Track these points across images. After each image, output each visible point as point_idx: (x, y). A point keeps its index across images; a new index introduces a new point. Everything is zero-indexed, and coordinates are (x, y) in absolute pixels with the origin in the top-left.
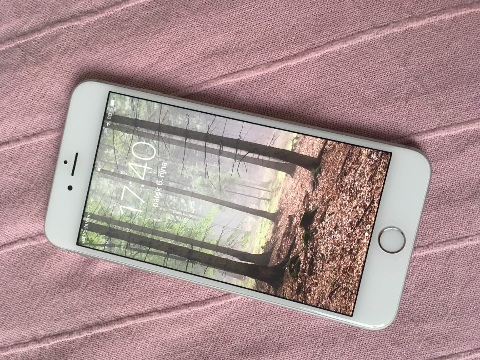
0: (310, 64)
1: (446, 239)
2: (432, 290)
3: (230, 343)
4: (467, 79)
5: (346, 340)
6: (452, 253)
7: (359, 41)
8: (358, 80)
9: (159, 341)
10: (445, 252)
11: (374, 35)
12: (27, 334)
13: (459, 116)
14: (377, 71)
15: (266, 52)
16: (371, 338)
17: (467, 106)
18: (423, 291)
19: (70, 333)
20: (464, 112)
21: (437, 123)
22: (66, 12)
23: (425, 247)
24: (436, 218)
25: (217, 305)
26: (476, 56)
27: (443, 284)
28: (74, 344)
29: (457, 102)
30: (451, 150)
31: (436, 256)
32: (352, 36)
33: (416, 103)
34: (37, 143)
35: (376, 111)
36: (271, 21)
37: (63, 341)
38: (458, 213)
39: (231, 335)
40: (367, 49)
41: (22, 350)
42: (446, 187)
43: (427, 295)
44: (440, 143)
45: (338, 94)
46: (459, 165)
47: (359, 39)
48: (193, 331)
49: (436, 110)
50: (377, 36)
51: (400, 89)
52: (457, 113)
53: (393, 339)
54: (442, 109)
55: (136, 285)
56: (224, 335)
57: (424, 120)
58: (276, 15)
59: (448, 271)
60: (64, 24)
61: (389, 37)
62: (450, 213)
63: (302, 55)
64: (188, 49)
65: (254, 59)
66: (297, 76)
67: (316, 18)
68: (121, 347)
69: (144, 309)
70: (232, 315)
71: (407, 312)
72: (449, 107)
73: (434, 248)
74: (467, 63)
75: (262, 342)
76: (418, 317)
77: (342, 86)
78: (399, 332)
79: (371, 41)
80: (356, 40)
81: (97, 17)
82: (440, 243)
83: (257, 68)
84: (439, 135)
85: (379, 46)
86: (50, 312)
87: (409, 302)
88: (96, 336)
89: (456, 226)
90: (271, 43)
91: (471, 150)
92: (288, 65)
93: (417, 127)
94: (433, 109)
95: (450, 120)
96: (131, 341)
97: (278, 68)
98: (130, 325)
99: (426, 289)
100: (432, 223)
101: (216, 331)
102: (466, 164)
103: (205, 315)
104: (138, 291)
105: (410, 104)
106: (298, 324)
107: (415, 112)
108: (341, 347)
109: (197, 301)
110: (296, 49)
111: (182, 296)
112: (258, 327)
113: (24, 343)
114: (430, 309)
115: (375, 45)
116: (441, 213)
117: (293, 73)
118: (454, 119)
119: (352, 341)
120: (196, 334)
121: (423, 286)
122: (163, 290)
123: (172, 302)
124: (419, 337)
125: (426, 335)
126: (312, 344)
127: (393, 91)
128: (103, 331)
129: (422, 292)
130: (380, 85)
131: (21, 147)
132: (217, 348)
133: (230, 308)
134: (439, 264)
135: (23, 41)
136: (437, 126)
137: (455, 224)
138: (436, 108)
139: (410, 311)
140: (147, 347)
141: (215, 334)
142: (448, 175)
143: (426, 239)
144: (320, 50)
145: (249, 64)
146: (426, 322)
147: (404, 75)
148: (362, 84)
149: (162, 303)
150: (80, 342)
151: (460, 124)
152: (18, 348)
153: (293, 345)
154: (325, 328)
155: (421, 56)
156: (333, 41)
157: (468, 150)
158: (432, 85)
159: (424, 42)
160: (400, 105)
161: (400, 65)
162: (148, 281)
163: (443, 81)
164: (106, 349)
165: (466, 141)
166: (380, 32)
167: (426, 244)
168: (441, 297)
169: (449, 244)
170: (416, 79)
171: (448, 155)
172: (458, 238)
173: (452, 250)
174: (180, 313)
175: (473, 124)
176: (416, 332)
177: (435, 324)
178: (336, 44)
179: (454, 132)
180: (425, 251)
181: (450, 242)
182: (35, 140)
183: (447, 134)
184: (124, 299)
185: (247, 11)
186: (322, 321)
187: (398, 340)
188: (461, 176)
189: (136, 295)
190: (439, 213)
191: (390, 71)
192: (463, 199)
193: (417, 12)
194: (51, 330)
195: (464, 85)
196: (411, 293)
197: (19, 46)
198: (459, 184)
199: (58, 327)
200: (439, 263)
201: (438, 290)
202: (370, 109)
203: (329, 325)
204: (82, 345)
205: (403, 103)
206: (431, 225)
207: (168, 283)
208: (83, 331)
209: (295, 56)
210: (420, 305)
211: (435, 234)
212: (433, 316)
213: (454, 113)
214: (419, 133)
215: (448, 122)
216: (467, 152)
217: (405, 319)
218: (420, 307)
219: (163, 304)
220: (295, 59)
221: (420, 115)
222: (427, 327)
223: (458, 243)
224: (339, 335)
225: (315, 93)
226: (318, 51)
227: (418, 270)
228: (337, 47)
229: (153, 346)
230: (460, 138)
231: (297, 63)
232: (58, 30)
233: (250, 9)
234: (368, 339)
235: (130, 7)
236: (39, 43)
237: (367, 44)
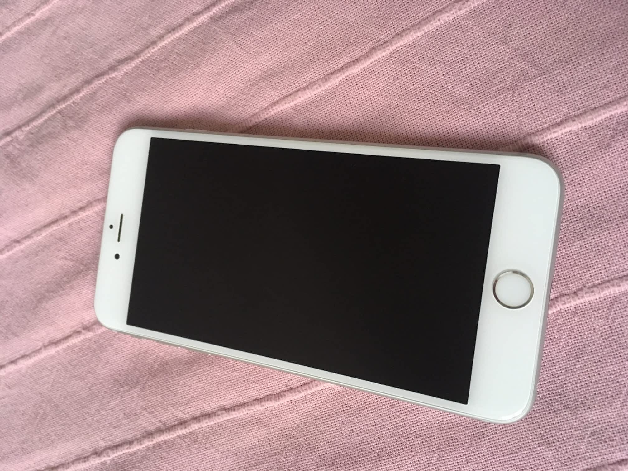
0: (377, 67)
1: (602, 280)
2: (592, 359)
3: (316, 450)
4: (599, 44)
5: (472, 439)
6: (616, 299)
7: (436, 24)
8: (444, 75)
9: (231, 450)
10: (605, 299)
11: (456, 12)
12: (87, 446)
13: (594, 98)
14: (467, 58)
15: (321, 63)
16: (507, 436)
17: (605, 82)
18: (578, 361)
19: (130, 443)
20: (602, 91)
21: (562, 113)
22: (104, 64)
23: (572, 295)
24: (583, 250)
25: (295, 398)
26: (609, 9)
27: (608, 349)
28: (136, 456)
29: (589, 78)
30: (590, 149)
31: (592, 308)
32: (427, 20)
33: (529, 90)
34: (84, 218)
35: (472, 112)
36: (323, 24)
37: (124, 454)
38: (616, 239)
39: (317, 439)
40: (450, 32)
41: (83, 466)
42: (592, 203)
43: (585, 367)
44: (572, 141)
45: (418, 98)
46: (607, 168)
47: (437, 22)
48: (270, 435)
49: (558, 95)
50: (459, 13)
51: (502, 76)
52: (591, 94)
53: (541, 435)
54: (567, 92)
55: (198, 378)
56: (308, 439)
57: (543, 112)
58: (328, 15)
59: (614, 328)
60: (101, 79)
61: (478, 10)
62: (603, 241)
63: (365, 58)
64: (232, 79)
65: (308, 75)
66: (363, 86)
67: (377, 8)
68: (187, 458)
69: (209, 407)
70: (316, 411)
71: (557, 395)
72: (577, 88)
73: (585, 295)
74: (595, 22)
75: (357, 447)
76: (576, 401)
77: (422, 87)
78: (549, 425)
79: (454, 20)
80: (432, 24)
81: (134, 64)
82: (594, 286)
83: (313, 86)
84: (568, 129)
85: (466, 24)
86: (108, 418)
87: (559, 380)
88: (158, 446)
89: (615, 259)
90: (325, 51)
91: (621, 144)
92: (350, 74)
93: (534, 124)
94: (554, 94)
95: (582, 105)
96: (197, 450)
97: (337, 81)
98: (196, 430)
99: (582, 359)
100: (577, 258)
101: (298, 435)
102: (616, 166)
103: (282, 412)
104: (201, 385)
105: (519, 94)
106: (403, 421)
107: (529, 103)
108: (465, 450)
109: (270, 395)
110: (356, 51)
111: (253, 389)
112: (350, 427)
113: (85, 458)
114: (593, 388)
115: (459, 24)
116: (588, 242)
117: (358, 83)
118: (587, 103)
119: (479, 441)
120: (274, 439)
121: (577, 353)
122: (229, 382)
123: (241, 398)
124: (580, 431)
125: (592, 429)
126: (425, 447)
127: (494, 81)
128: (166, 438)
129: (578, 363)
130: (474, 76)
131: (70, 225)
132: (300, 457)
133: (313, 402)
134: (597, 318)
135: (64, 106)
136: (564, 117)
137: (613, 256)
138: (558, 92)
139: (562, 393)
140: (217, 458)
141: (298, 438)
142: (591, 185)
143: (572, 283)
144: (388, 46)
145: (303, 83)
146: (589, 408)
147: (505, 56)
148: (449, 79)
149: (230, 399)
150: (141, 454)
151: (597, 109)
152: (78, 464)
153: (398, 450)
154: (440, 424)
155: (526, 26)
156: (403, 31)
157: (617, 144)
158: (548, 61)
159: (529, 5)
160: (505, 97)
161: (499, 43)
162: (210, 372)
163: (563, 53)
164: (170, 461)
165: (611, 132)
166: (464, 6)
167: (573, 290)
168: (607, 368)
169: (609, 287)
170: (524, 58)
171: (587, 156)
172: (621, 276)
173: (616, 295)
174: (252, 411)
175: (618, 106)
176: (575, 424)
177: (602, 410)
178: (407, 34)
179: (590, 121)
180: (572, 300)
181: (608, 284)
182: (82, 215)
183: (580, 126)
184: (187, 396)
185: (292, 18)
186: (435, 414)
187: (547, 438)
188: (613, 183)
189: (199, 390)
190: (586, 243)
191: (486, 54)
192: (620, 217)
194: (112, 440)
195: (595, 52)
196: (561, 366)
197: (59, 112)
198: (612, 196)
199: (119, 436)
200: (597, 317)
201: (602, 358)
202: (464, 110)
203: (445, 420)
204: (144, 457)
205: (510, 94)
206: (576, 262)
207: (234, 372)
208: (143, 440)
209: (357, 61)
210: (576, 383)
211: (583, 274)
212: (598, 399)
213: (587, 94)
214: (538, 131)
215: (579, 109)
216: (615, 148)
217: (556, 406)
218: (577, 387)
219: (231, 400)
220: (358, 64)
221: (536, 106)
222: (591, 416)
223: (621, 284)
224: (461, 433)
225: (389, 103)
226: (384, 48)
227: (567, 330)
228: (408, 39)
229: (223, 456)
230: (603, 128)
231: (361, 69)
232: (96, 86)
233: (296, 15)
234: (503, 438)
235: (166, 44)
236: (78, 104)
237: (448, 26)
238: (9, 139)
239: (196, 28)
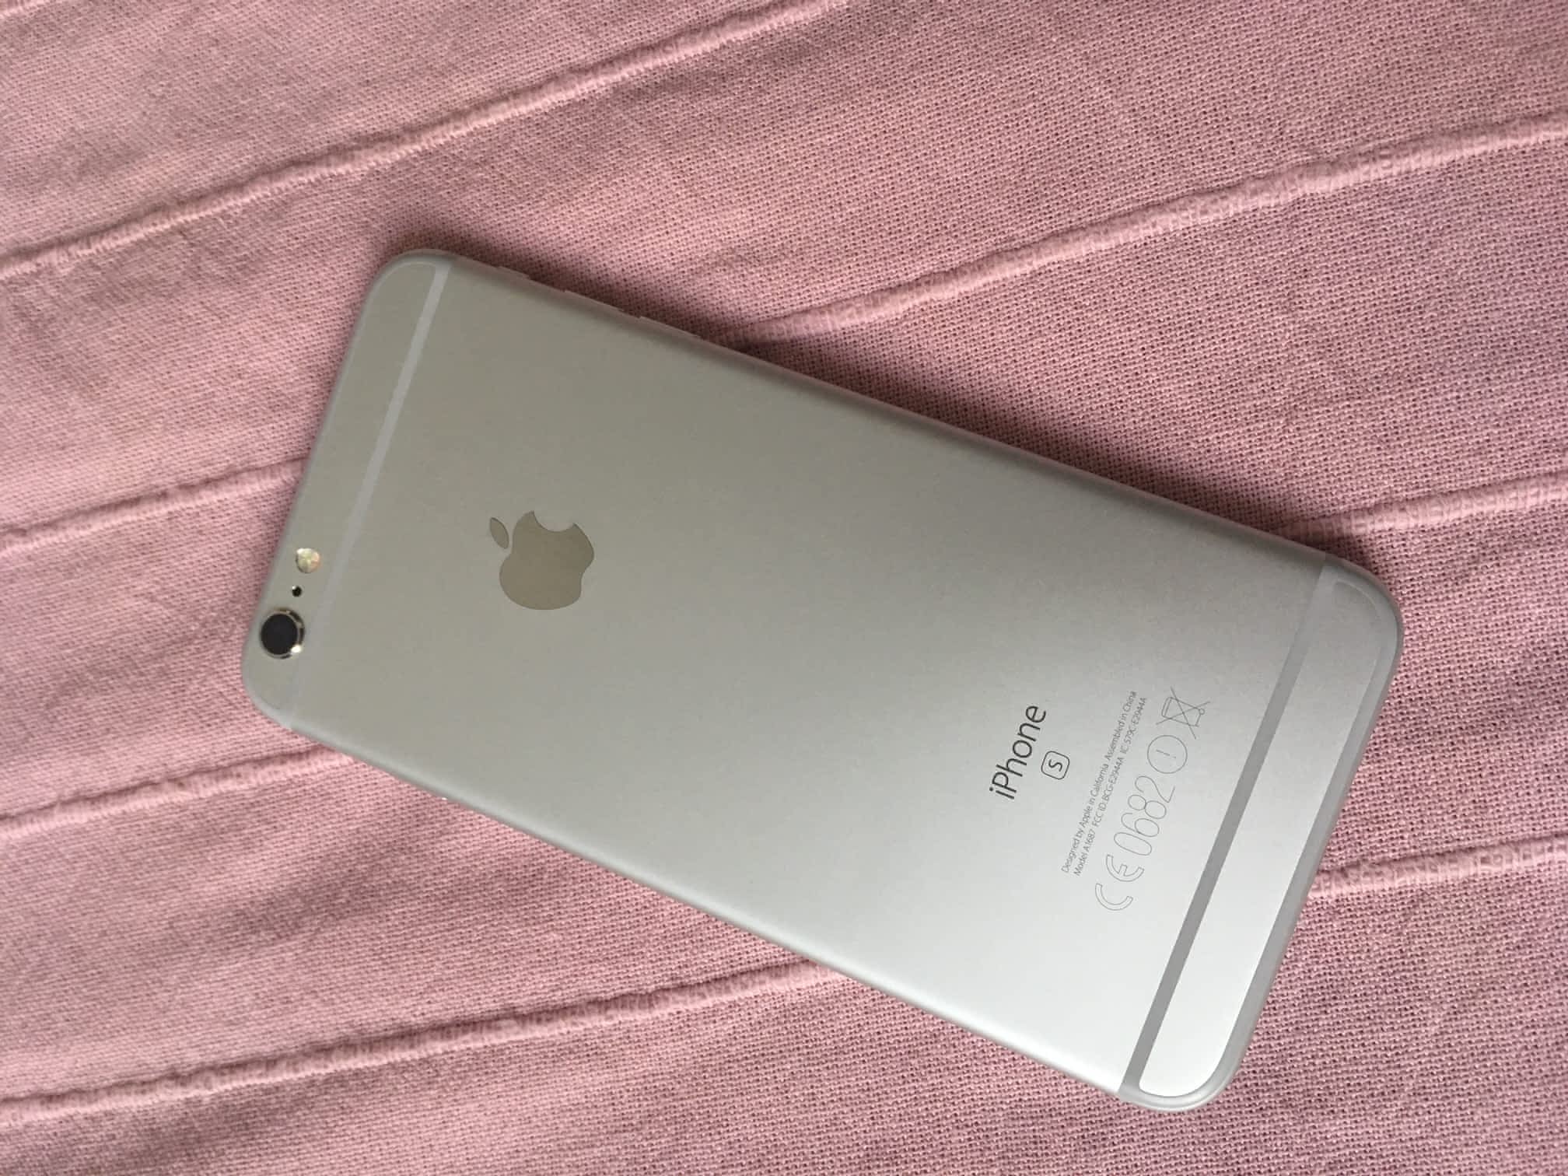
0: (998, 296)
1: (1403, 852)
2: (1355, 1012)
3: (722, 1130)
4: (1483, 355)
5: (1078, 1147)
6: (1422, 897)
7: (1146, 231)
8: (1143, 349)
9: (516, 1110)
10: (1400, 893)
11: (1194, 216)
12: (152, 1057)
13: (1452, 469)
14: (1200, 322)
15: (869, 260)
16: (1154, 1150)
17: (1481, 440)
18: (1326, 1012)
19: (270, 1063)
20: (1471, 459)
21: (1381, 488)
22: (316, 136)
23: (1335, 874)
24: (1373, 784)
25: (691, 1007)
27: (1390, 996)
28: (280, 1095)
29: (1449, 427)
30: (1425, 575)
31: (1372, 906)
32: (1127, 218)
33: (1320, 425)
34: (213, 507)
35: (1193, 445)
36: (888, 170)
37: (248, 1086)
38: (1444, 773)
39: (727, 1107)
40: (1172, 257)
41: (136, 1101)
42: (1409, 688)
43: (1337, 1027)
44: (1391, 551)
45: (1079, 389)
46: (1452, 621)
47: (1148, 228)
48: (616, 1085)
49: (1379, 449)
50: (1200, 220)
51: (1270, 381)
52: (1447, 460)
53: (1224, 1156)
54: (1400, 446)
55: (459, 936)
56: (706, 1104)
57: (1343, 477)
58: (904, 153)
59: (1409, 954)
60: (308, 172)
61: (1243, 222)
62: (1417, 772)
63: (974, 270)
64: (647, 248)
65: (835, 282)
66: (957, 332)
67: (1020, 162)
68: (407, 1118)
69: (477, 1007)
70: (734, 1042)
71: (1271, 1077)
72: (1421, 441)
73: (1362, 878)
74: (1485, 305)
75: (819, 1133)
76: (1307, 1093)
77: (1092, 365)
78: (1244, 1137)
79: (1186, 231)
80: (1138, 230)
81: (400, 154)
82: (1384, 862)
83: (842, 309)
84: (1387, 525)
85: (1211, 248)
86: (214, 1000)
87: (1280, 1044)
88: (339, 1079)
89: (1437, 815)
90: (884, 234)
91: (1489, 578)
92: (932, 300)
93: (1318, 500)
94: (1372, 444)
95: (1425, 480)
96: (433, 1101)
97: (901, 309)
98: (436, 1054)
99: (1334, 1008)
100: (1360, 799)
101: (683, 1091)
102: (1472, 621)
103: (653, 1036)
104: (465, 952)
105: (1298, 429)
106: (931, 1088)
107: (1315, 453)
108: (1061, 1168)
109: (631, 994)
110: (957, 251)
111: (591, 976)
112: (809, 1086)
113: (144, 1083)
114: (1347, 1072)
115: (1196, 245)
116: (1388, 770)
117: (947, 323)
118: (1436, 478)
119: (1093, 1152)
120: (626, 1095)
121: (1327, 995)
122: (536, 955)
123: (559, 993)
124: (1307, 1158)
125: (1332, 1155)
126: (972, 1151)
127: (1249, 386)
128: (360, 1065)
129: (1324, 1016)
130: (1210, 366)
131: (171, 517)
132: (683, 1142)
133: (730, 1021)
134: (1378, 930)
135: (195, 217)
136: (1383, 497)
137: (1432, 806)
138: (1380, 441)
139: (1283, 1073)
140: (481, 1124)
141: (682, 1099)
142: (1413, 651)
143: (1340, 849)
144: (1031, 255)
145: (820, 296)
146: (1333, 1111)
147: (1283, 338)
148: (1153, 362)
149: (532, 994)
150: (294, 1093)
151: (1455, 496)
152: (124, 1097)
153: (914, 1150)
154: (1013, 1105)
155: (1339, 283)
156: (1071, 230)
157: (1482, 578)
158: (1372, 370)
159: (1353, 237)
160: (1267, 429)
161: (1274, 307)
162: (493, 925)
163: (1406, 358)
164: (365, 1119)
165: (1474, 549)
166: (1215, 207)
167: (1340, 863)
168: (1381, 1035)
169: (1413, 869)
170: (1322, 350)
171: (1417, 589)
172: (1441, 851)
173: (1424, 888)
174: (581, 1028)
175: (1498, 497)
176: (1299, 1141)
177: (1358, 1119)
178: (1078, 239)
179: (1435, 517)
180: (1333, 885)
181: (1413, 864)
182: (209, 498)
183: (1412, 523)
184: (423, 977)
185: (818, 140)
186: (1005, 1083)
187: (1238, 1163)
188: (1457, 655)
189: (458, 964)
190: (1382, 770)
191: (1242, 324)
192: (1461, 728)
193: (1329, 149)
194: (219, 1052)
195: (1473, 373)
196: (1288, 1016)
197: (181, 231)
198: (1451, 681)
199: (239, 1044)
200: (1379, 926)
201: (1374, 1011)
202: (1175, 438)
203: (1026, 1098)
204: (300, 1101)
205: (1278, 423)
206: (1357, 806)
207: (552, 934)
208: (303, 1061)
209: (954, 273)
210: (1313, 1057)
211: (1366, 835)
212: (1354, 1096)
213: (1439, 460)
214: (1324, 516)
215: (1418, 488)
216: (1477, 583)
217: (1266, 1099)
218: (1314, 1064)
219: (535, 997)
220: (954, 281)
221: (1329, 462)
222: (1332, 1128)
223: (1439, 867)
224: (1056, 1131)
225: (1011, 383)
226: (1021, 258)
227: (1312, 944)
228: (1079, 250)
229: (497, 1121)
230: (1458, 537)
231: (960, 294)
232: (290, 186)
233: (828, 137)
234: (1145, 1152)
235: (491, 125)
236: (237, 223)
237: (1172, 243)
238: (27, 267)
239: (572, 103)
